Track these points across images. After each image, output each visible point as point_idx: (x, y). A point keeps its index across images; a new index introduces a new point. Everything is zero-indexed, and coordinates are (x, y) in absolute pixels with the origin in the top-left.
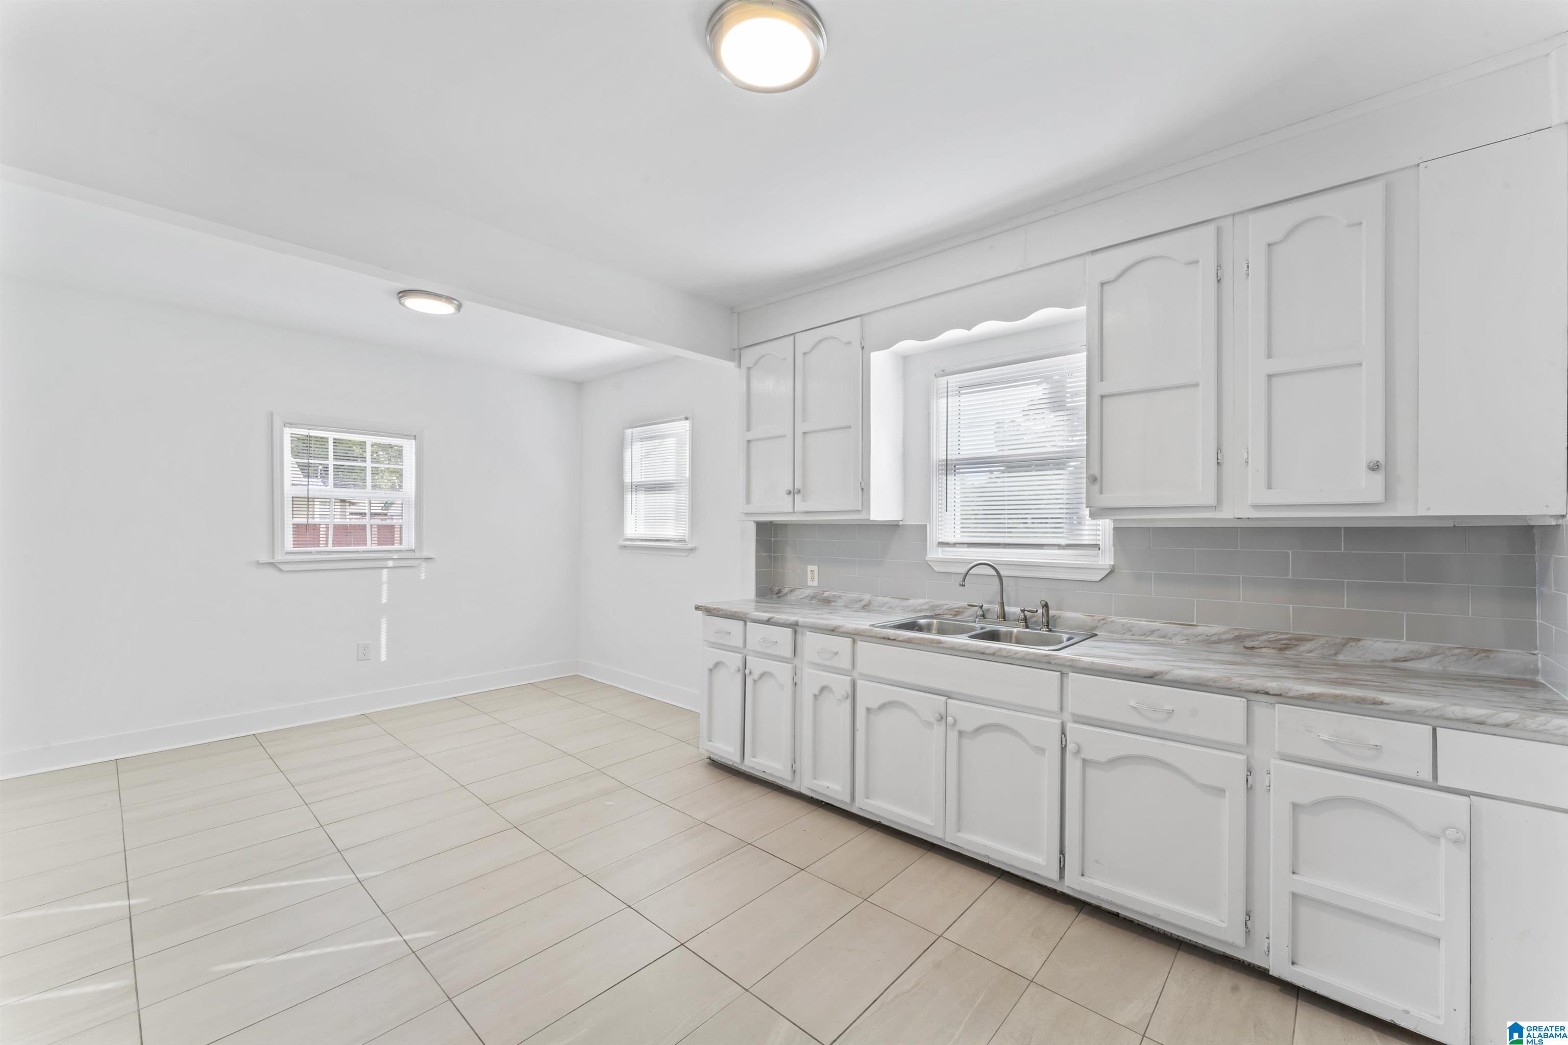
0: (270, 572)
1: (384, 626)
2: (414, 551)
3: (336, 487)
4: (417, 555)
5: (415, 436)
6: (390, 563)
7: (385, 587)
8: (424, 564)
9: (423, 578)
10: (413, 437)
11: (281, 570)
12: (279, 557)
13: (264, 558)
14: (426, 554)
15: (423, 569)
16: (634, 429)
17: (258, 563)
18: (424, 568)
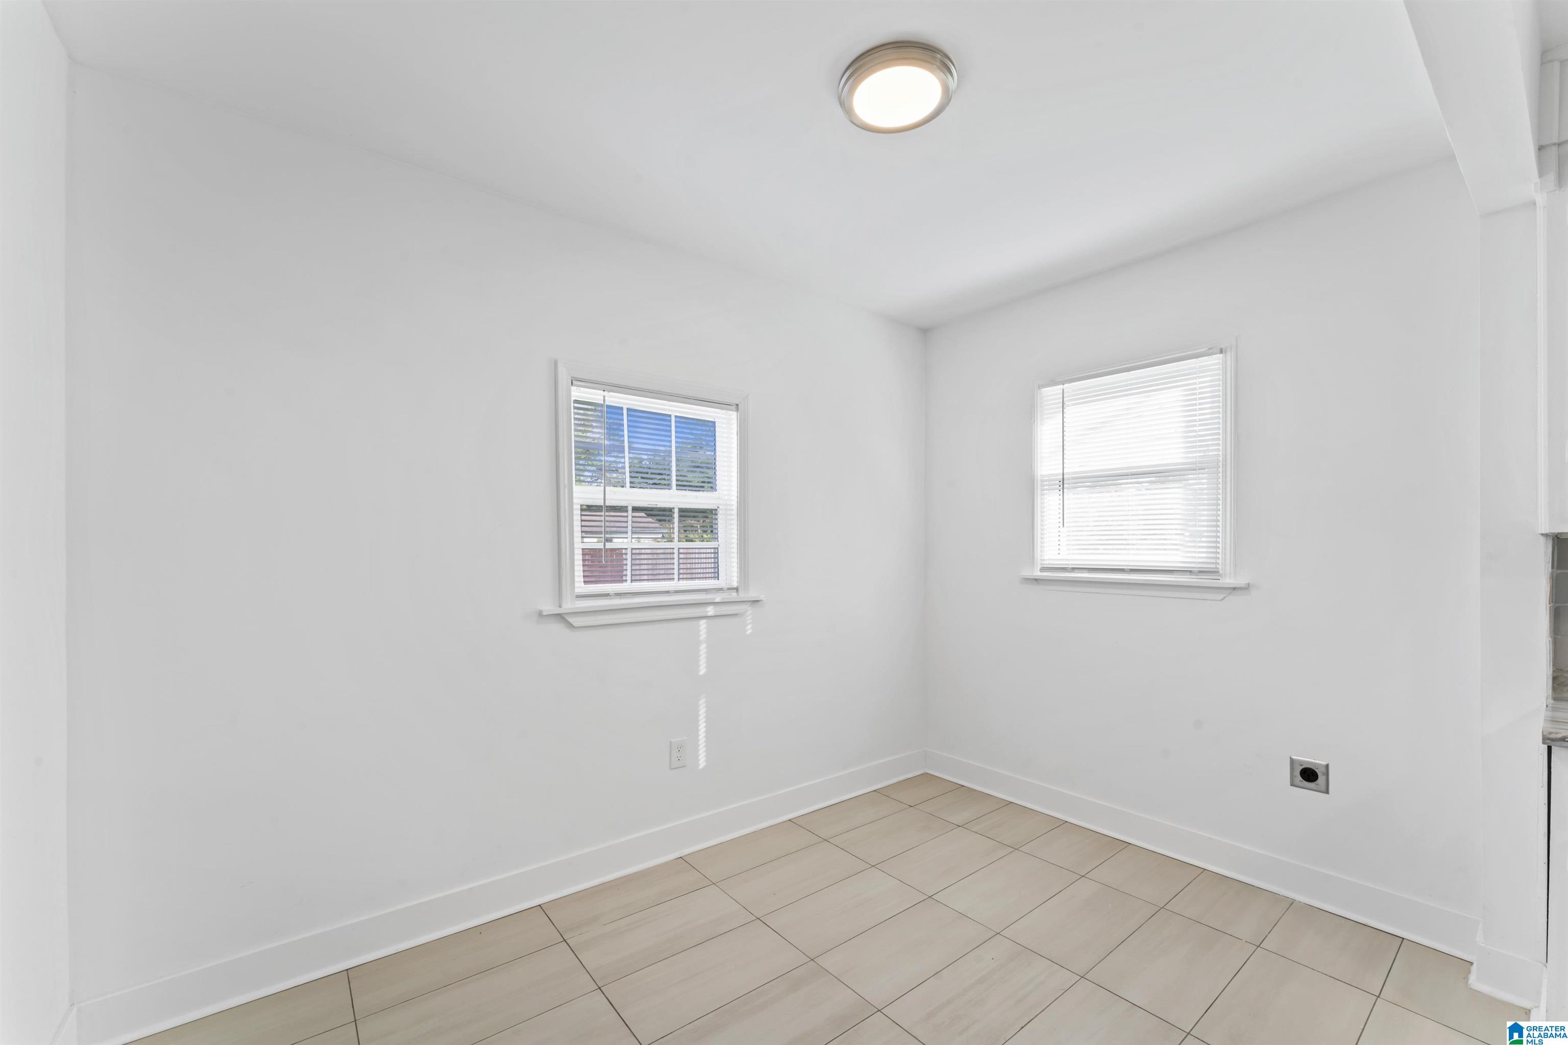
0: (556, 628)
1: (702, 711)
2: (737, 589)
3: (634, 487)
4: (742, 596)
5: (737, 405)
6: (711, 611)
7: (703, 647)
8: (749, 611)
9: (749, 632)
10: (734, 407)
11: (571, 626)
12: (569, 605)
13: (549, 608)
14: (753, 594)
15: (750, 621)
16: (1066, 385)
17: (540, 614)
18: (751, 616)
